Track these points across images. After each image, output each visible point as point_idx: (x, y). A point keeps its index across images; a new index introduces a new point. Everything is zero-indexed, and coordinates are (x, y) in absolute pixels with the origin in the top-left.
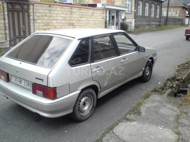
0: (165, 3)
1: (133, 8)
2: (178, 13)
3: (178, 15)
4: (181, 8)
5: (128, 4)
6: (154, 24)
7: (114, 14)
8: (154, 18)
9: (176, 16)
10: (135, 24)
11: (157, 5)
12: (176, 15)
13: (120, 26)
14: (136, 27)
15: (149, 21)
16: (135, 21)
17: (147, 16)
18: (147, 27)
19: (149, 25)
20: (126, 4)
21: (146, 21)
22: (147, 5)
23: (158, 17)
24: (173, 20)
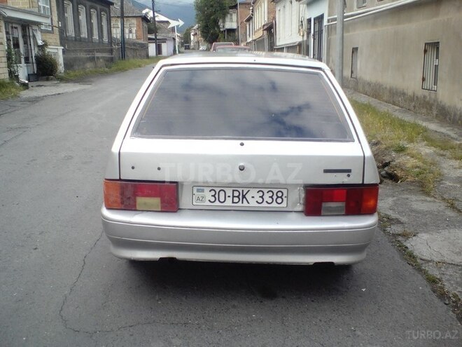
0: (116, 7)
1: (55, 18)
2: (134, 31)
3: (134, 35)
4: (140, 19)
5: (44, 7)
6: (102, 57)
7: (18, 34)
8: (99, 43)
9: (131, 37)
10: (64, 59)
11: (101, 11)
12: (131, 35)
13: (35, 65)
14: (68, 65)
15: (90, 51)
16: (64, 52)
17: (85, 38)
18: (89, 65)
19: (92, 59)
20: (39, 7)
21: (86, 51)
22: (83, 11)
23: (106, 39)
24: (133, 47)
